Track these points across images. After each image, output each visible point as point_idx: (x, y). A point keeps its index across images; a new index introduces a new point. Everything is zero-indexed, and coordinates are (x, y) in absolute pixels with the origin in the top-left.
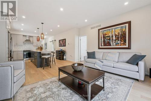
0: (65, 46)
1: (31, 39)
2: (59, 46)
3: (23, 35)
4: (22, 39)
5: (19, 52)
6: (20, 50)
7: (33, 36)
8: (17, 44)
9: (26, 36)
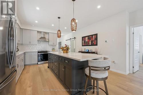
0: (97, 45)
1: (47, 36)
2: (82, 46)
3: (38, 32)
4: (36, 37)
5: (32, 54)
6: (34, 51)
7: (49, 33)
8: (30, 42)
9: (41, 32)
